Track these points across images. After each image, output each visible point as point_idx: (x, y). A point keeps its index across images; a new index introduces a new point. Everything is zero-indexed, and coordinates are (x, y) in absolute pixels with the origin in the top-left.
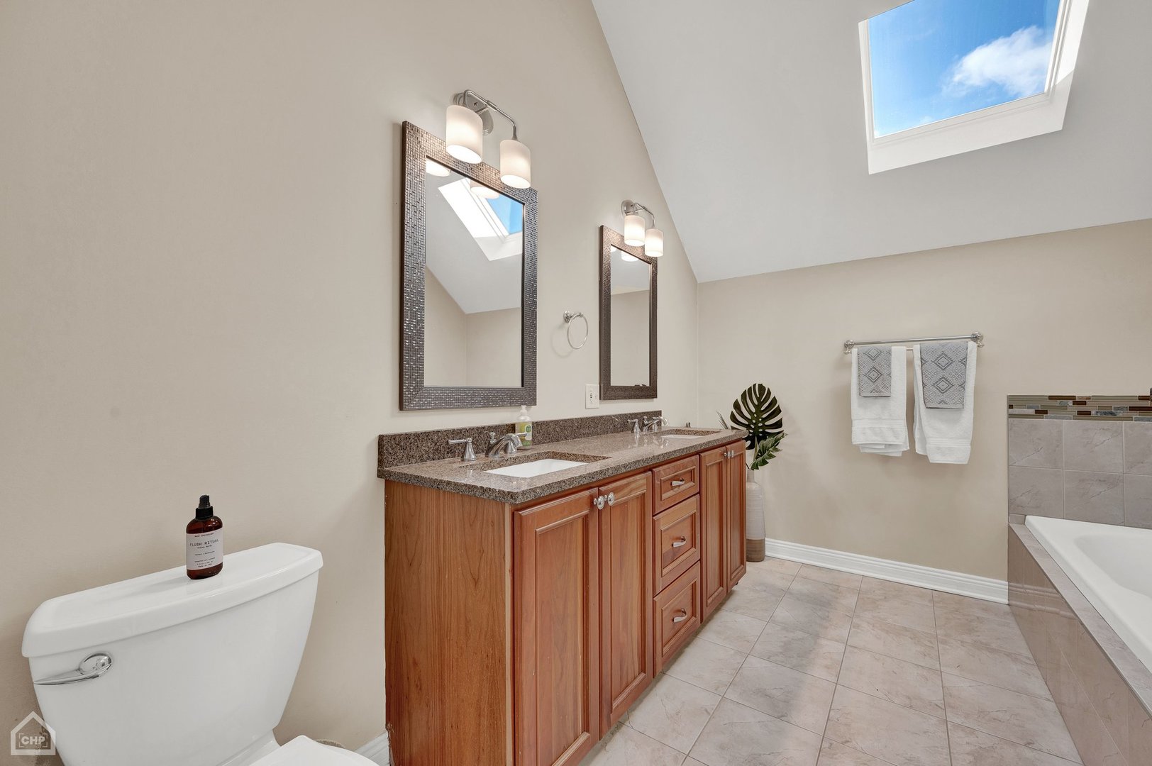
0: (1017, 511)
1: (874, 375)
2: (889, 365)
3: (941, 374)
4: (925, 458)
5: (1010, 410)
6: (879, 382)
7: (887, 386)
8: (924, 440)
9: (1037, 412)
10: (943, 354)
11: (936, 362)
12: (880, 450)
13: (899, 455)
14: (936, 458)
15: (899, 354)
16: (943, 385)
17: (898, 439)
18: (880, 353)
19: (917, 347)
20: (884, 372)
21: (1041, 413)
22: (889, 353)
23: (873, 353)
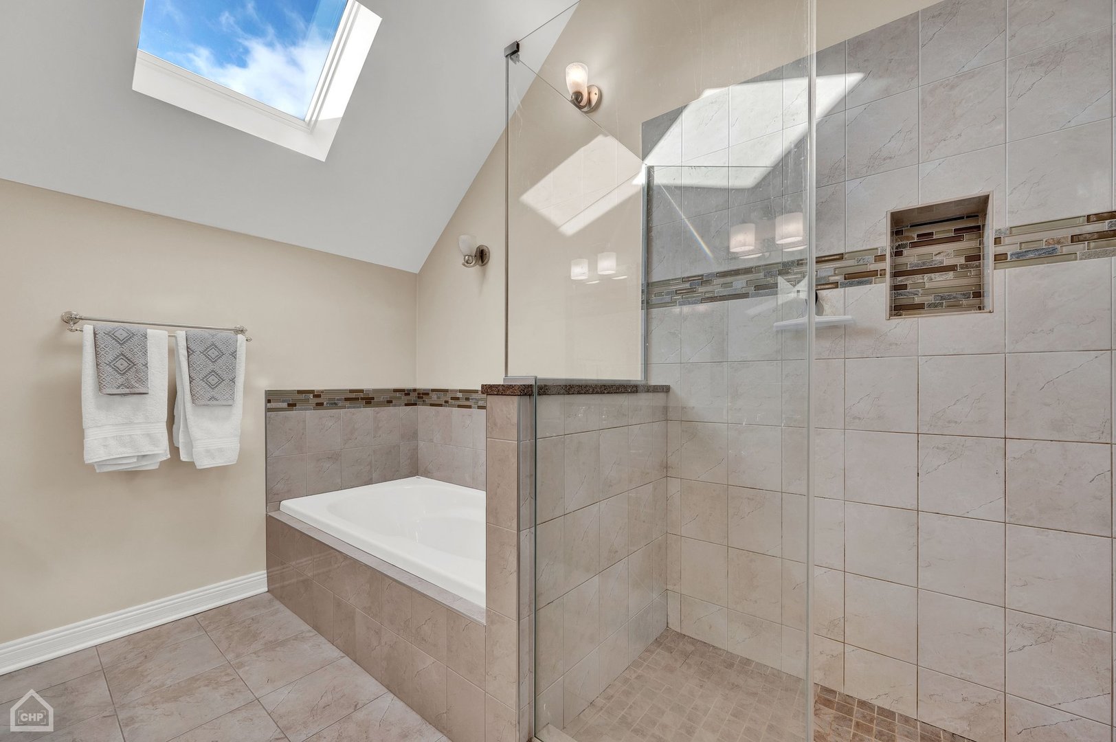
0: (273, 497)
1: (121, 364)
2: (145, 353)
3: (211, 367)
4: (191, 464)
5: (268, 404)
6: (131, 374)
7: (143, 380)
8: (190, 444)
9: (289, 405)
10: (214, 345)
11: (205, 353)
12: (131, 464)
13: (155, 467)
14: (203, 463)
15: (158, 342)
16: (213, 380)
17: (157, 447)
18: (131, 335)
19: (181, 334)
20: (139, 361)
21: (292, 405)
22: (145, 336)
23: (122, 335)
